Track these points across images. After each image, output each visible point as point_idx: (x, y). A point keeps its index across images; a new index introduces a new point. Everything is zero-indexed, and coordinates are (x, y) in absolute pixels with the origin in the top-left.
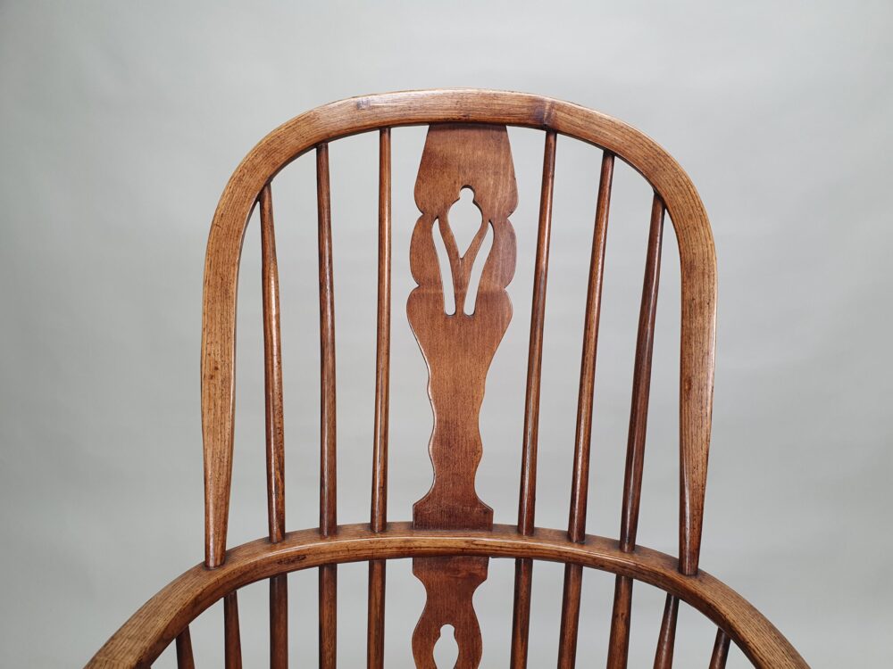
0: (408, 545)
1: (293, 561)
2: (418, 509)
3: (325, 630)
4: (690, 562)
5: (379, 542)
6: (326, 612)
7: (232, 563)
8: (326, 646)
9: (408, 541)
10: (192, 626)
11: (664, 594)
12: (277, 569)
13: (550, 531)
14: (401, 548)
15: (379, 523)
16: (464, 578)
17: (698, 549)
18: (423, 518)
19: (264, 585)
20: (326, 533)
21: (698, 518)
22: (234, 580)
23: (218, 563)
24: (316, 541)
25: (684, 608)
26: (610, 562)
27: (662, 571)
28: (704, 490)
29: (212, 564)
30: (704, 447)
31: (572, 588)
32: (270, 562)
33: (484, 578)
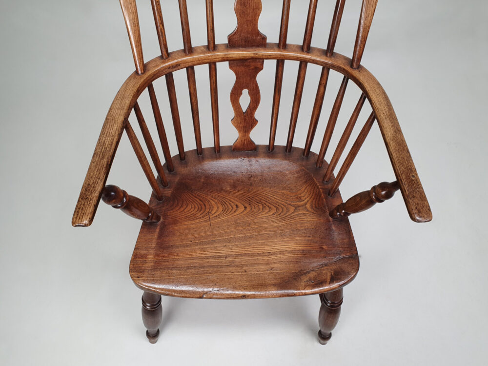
0: (226, 56)
1: (175, 67)
2: (231, 38)
3: (192, 94)
4: (356, 63)
5: (213, 56)
6: (192, 87)
7: (149, 71)
8: (193, 101)
9: (226, 55)
10: (138, 100)
11: (343, 76)
12: (168, 71)
13: (294, 46)
14: (223, 58)
15: (212, 46)
16: (252, 69)
17: (361, 57)
18: (233, 43)
19: (163, 79)
20: (187, 53)
21: (363, 43)
22: (151, 78)
23: (143, 72)
24: (184, 57)
25: (351, 82)
26: (320, 61)
27: (343, 67)
28: (369, 28)
29: (140, 72)
30: (374, 6)
31: (302, 73)
32: (165, 68)
33: (262, 69)
